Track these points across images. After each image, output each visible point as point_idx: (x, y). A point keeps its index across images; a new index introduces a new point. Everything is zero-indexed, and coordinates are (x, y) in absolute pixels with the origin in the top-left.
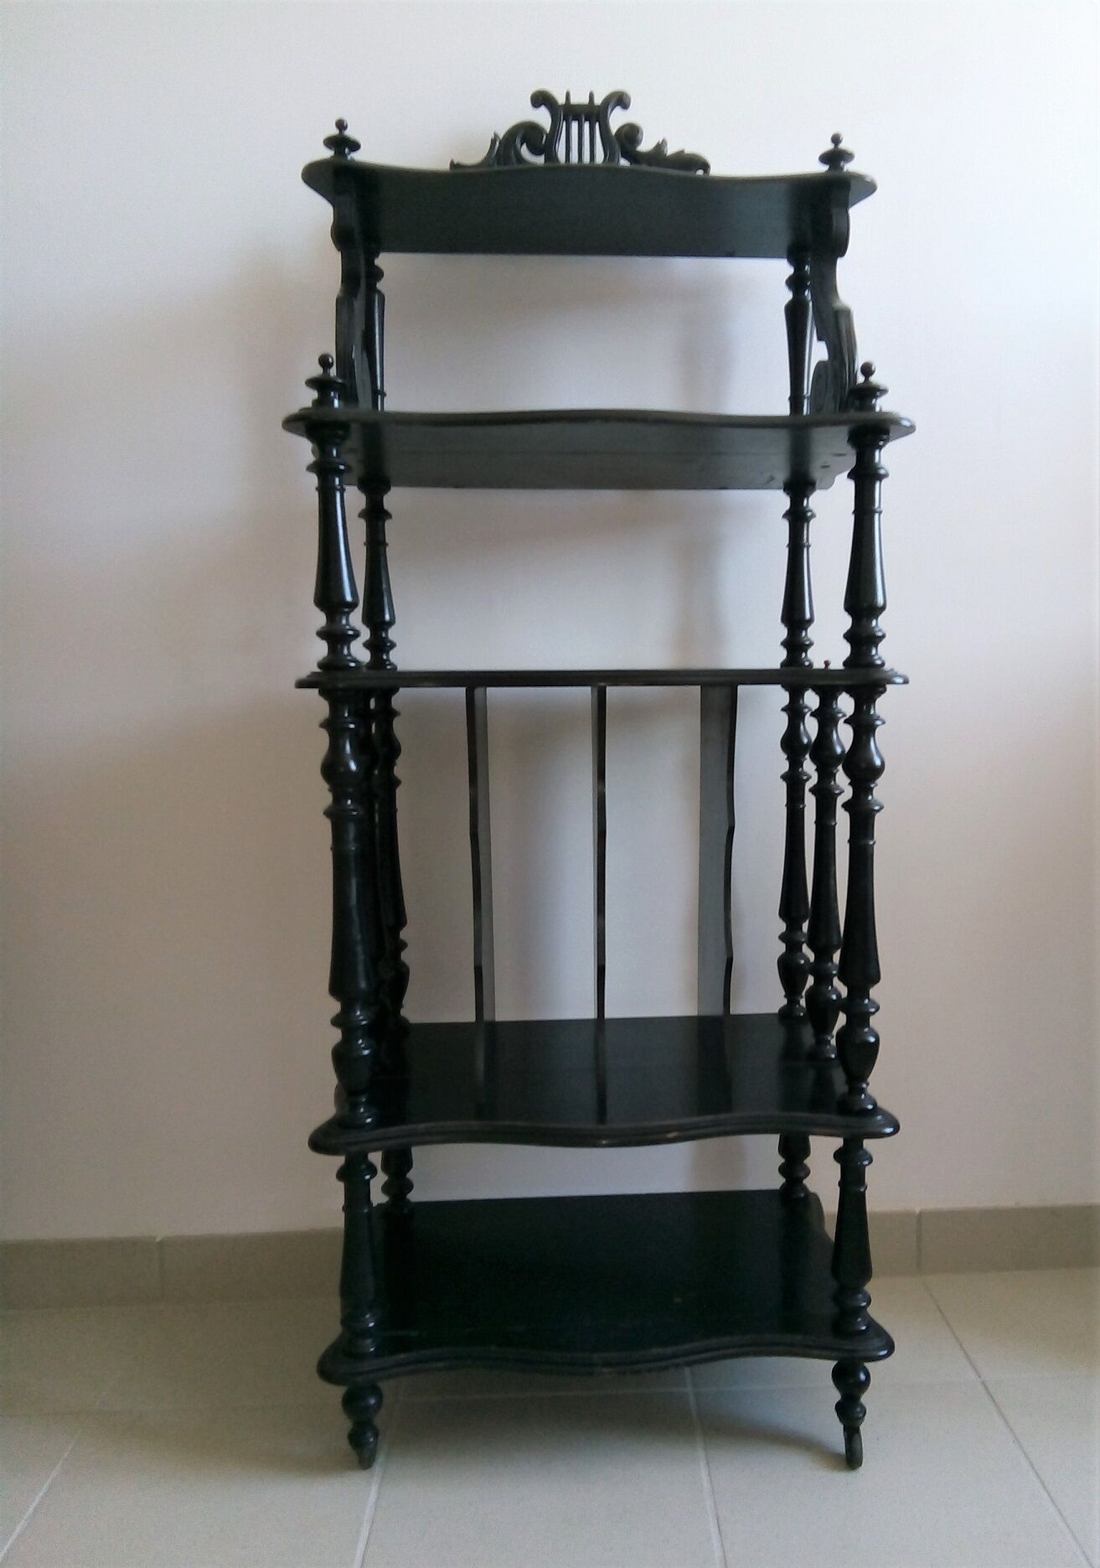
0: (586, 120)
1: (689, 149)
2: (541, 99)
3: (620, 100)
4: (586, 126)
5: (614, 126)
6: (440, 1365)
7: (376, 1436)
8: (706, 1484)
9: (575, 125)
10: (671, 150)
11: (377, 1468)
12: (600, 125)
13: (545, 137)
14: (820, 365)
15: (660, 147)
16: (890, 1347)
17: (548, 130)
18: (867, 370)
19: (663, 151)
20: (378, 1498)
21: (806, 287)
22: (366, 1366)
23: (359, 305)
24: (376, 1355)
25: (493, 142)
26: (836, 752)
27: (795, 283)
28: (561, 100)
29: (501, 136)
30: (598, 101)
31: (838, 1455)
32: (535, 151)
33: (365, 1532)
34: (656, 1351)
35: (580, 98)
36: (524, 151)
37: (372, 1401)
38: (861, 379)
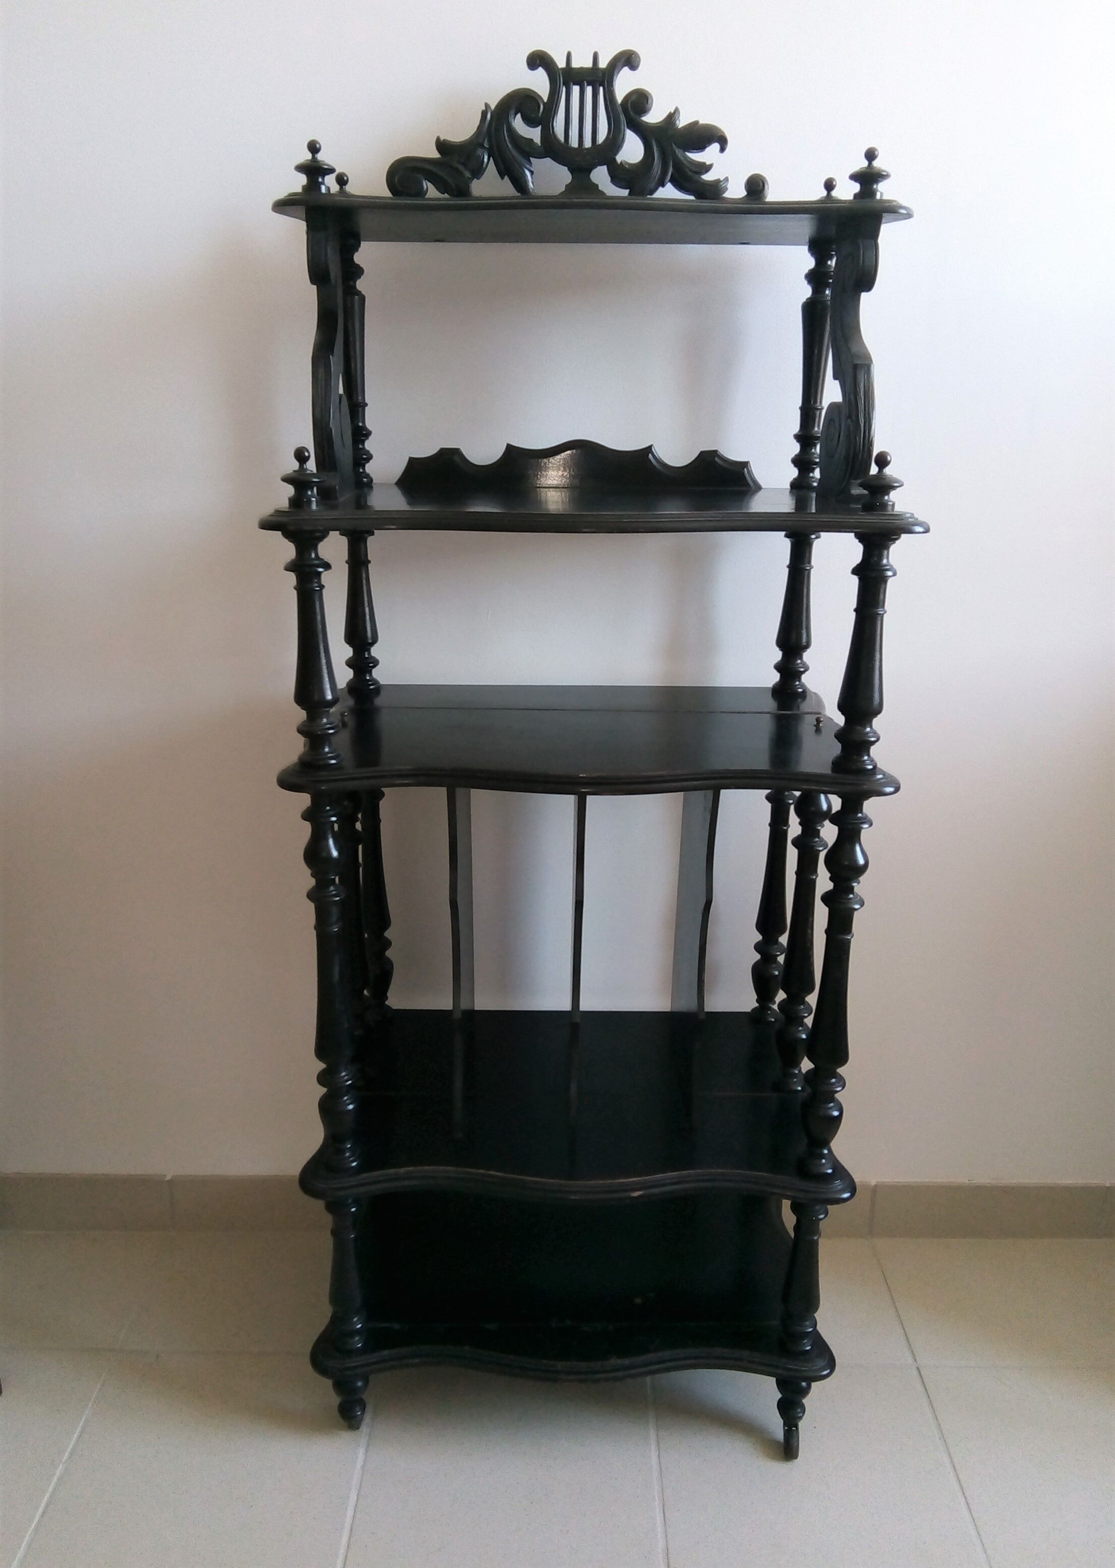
0: (588, 85)
1: (704, 120)
2: (538, 60)
3: (628, 60)
4: (589, 90)
5: (620, 94)
6: (417, 1361)
7: (363, 1410)
8: (655, 1466)
9: (576, 89)
10: (682, 122)
11: (364, 1428)
12: (604, 89)
13: (542, 107)
14: (833, 406)
15: (671, 118)
16: (831, 1364)
17: (545, 100)
18: (882, 461)
19: (675, 124)
20: (365, 1461)
21: (828, 285)
22: (353, 1362)
23: (336, 361)
24: (364, 1351)
25: (484, 114)
26: (822, 808)
27: (816, 278)
28: (561, 64)
29: (493, 107)
30: (603, 64)
31: (778, 1442)
32: (530, 121)
33: (353, 1497)
34: (615, 1361)
35: (582, 61)
36: (518, 123)
37: (360, 1384)
38: (874, 470)
